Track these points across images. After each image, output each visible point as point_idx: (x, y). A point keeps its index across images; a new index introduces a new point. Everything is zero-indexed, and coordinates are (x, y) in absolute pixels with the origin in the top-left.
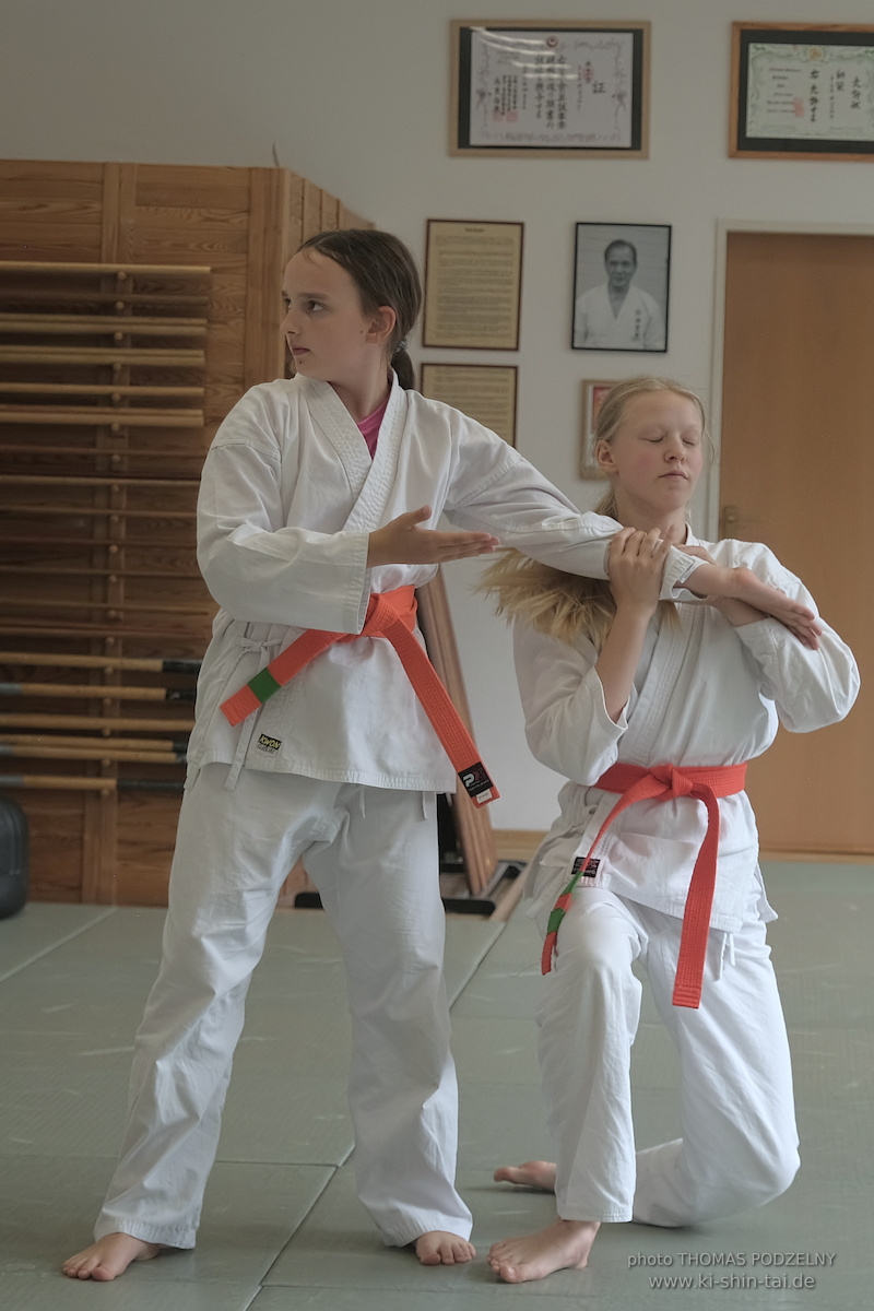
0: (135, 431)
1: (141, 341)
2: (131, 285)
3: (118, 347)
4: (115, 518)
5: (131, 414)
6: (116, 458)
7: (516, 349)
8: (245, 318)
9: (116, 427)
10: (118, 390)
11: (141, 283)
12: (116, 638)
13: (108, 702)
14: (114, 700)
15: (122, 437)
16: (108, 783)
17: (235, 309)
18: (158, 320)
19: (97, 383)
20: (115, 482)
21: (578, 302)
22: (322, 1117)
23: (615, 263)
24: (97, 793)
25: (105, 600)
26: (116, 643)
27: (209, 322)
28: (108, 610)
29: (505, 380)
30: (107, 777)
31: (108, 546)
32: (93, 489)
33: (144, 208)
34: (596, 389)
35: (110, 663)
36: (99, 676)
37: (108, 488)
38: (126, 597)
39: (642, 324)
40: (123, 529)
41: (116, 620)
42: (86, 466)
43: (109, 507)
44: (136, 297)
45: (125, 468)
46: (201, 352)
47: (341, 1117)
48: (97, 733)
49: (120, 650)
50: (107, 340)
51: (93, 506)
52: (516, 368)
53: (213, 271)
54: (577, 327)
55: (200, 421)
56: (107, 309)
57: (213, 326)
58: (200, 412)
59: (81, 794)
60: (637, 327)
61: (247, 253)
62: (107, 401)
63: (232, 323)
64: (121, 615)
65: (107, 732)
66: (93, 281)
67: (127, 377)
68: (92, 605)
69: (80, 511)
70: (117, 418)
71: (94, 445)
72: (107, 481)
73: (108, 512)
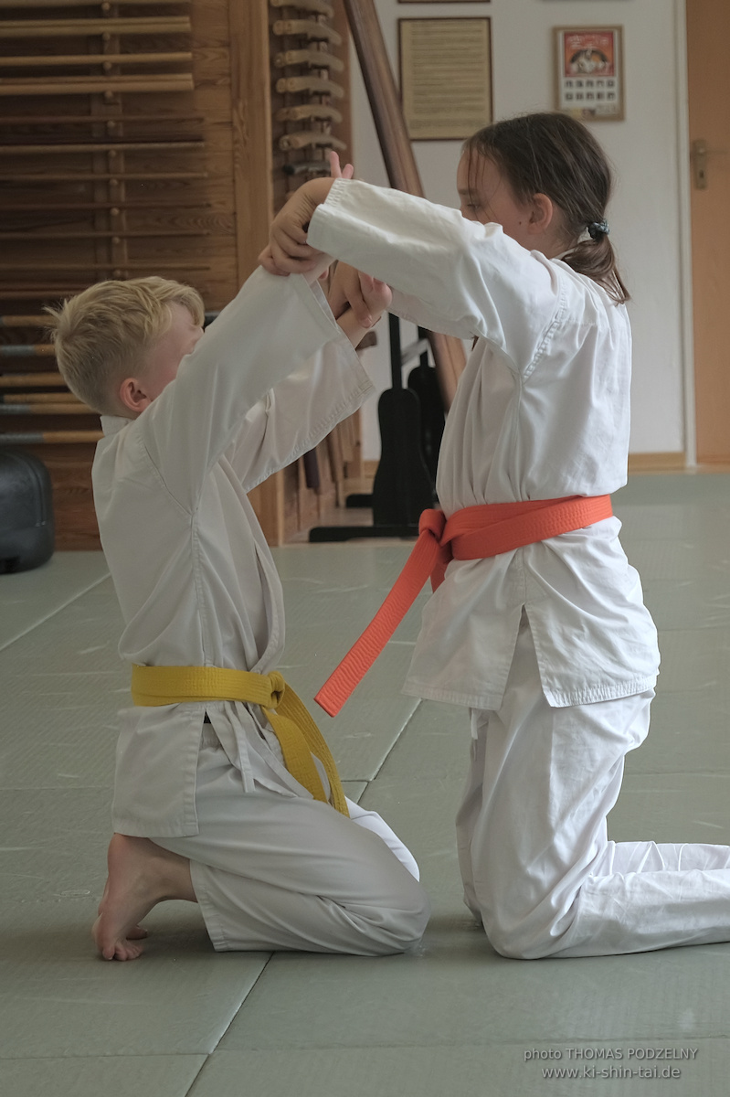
0: (129, 98)
1: (128, 11)
3: (106, 17)
4: (115, 182)
5: (124, 81)
6: (112, 124)
9: (109, 94)
10: (107, 59)
15: (116, 104)
19: (87, 53)
20: (113, 148)
22: (351, 736)
25: (110, 260)
28: (114, 270)
29: (479, 31)
31: (109, 210)
32: (91, 156)
34: (567, 35)
37: (106, 153)
38: (130, 258)
40: (123, 191)
42: (83, 133)
43: (108, 171)
45: (121, 133)
46: (187, 19)
47: (369, 735)
50: (95, 11)
51: (92, 171)
52: (488, 19)
55: (191, 84)
58: (189, 76)
62: (99, 69)
64: (126, 274)
67: (117, 46)
68: (98, 266)
69: (80, 177)
70: (110, 86)
71: (89, 112)
72: (104, 147)
73: (107, 176)
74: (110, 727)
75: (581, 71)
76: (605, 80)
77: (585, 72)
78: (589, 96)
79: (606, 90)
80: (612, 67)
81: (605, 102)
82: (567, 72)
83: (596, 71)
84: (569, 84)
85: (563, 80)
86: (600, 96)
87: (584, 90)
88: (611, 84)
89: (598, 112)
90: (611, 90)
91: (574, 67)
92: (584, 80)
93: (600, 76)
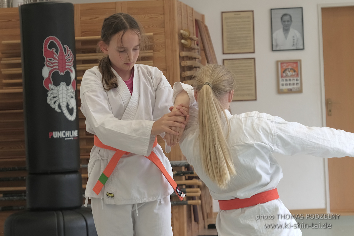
7: (254, 52)
8: (165, 49)
17: (162, 46)
21: (274, 35)
23: (284, 21)
27: (154, 51)
29: (251, 63)
34: (281, 63)
39: (295, 41)
46: (152, 61)
52: (254, 59)
53: (154, 34)
54: (274, 43)
57: (155, 52)
60: (294, 42)
61: (164, 27)
63: (161, 51)
75: (287, 76)
76: (295, 79)
77: (288, 76)
78: (290, 84)
79: (295, 82)
80: (297, 74)
81: (295, 86)
82: (282, 76)
83: (292, 76)
84: (283, 80)
85: (280, 79)
86: (293, 84)
87: (288, 82)
88: (297, 80)
89: (293, 90)
90: (297, 82)
91: (284, 74)
92: (288, 79)
93: (293, 77)
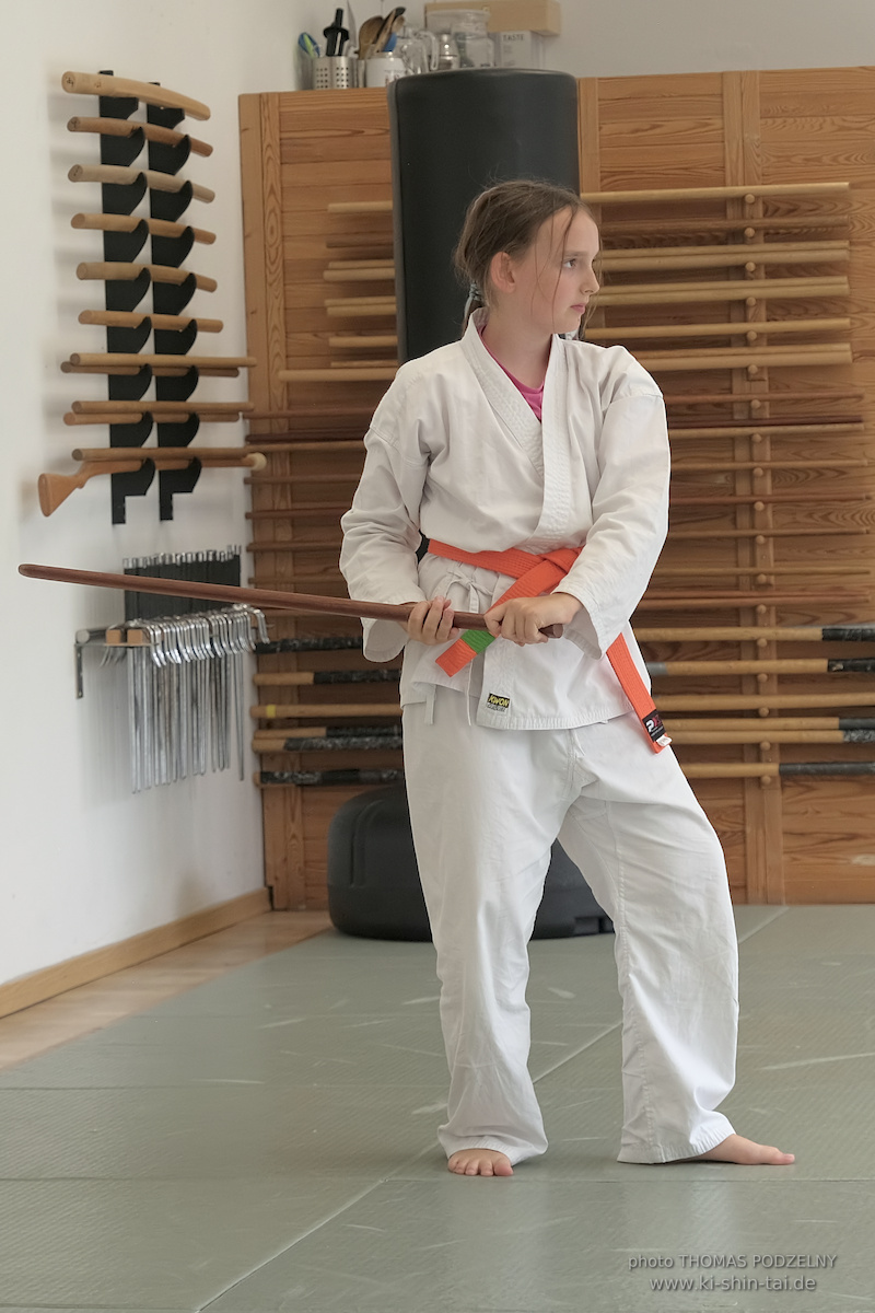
0: (774, 370)
1: (774, 271)
2: (760, 208)
3: (752, 279)
4: (759, 472)
5: (770, 354)
6: (756, 404)
9: (753, 369)
10: (752, 328)
11: (771, 206)
12: (768, 606)
13: (763, 677)
14: (770, 675)
15: (762, 380)
16: (769, 769)
18: (794, 246)
19: (729, 322)
20: (758, 432)
24: (758, 780)
25: (753, 564)
26: (768, 611)
27: (852, 244)
28: (757, 575)
30: (768, 762)
31: (752, 504)
32: (733, 439)
33: (770, 121)
35: (764, 633)
36: (752, 648)
37: (750, 437)
38: (777, 559)
40: (769, 481)
41: (768, 585)
42: (722, 415)
43: (752, 459)
44: (768, 221)
45: (767, 415)
46: (844, 279)
48: (754, 714)
49: (773, 619)
50: (738, 272)
51: (733, 459)
53: (853, 186)
55: (849, 356)
56: (736, 236)
57: (855, 248)
58: (847, 346)
59: (740, 782)
62: (743, 340)
64: (772, 579)
65: (765, 711)
66: (718, 207)
67: (763, 313)
68: (739, 570)
69: (719, 466)
70: (754, 359)
71: (730, 390)
72: (748, 430)
73: (750, 465)
74: (757, 1110)
